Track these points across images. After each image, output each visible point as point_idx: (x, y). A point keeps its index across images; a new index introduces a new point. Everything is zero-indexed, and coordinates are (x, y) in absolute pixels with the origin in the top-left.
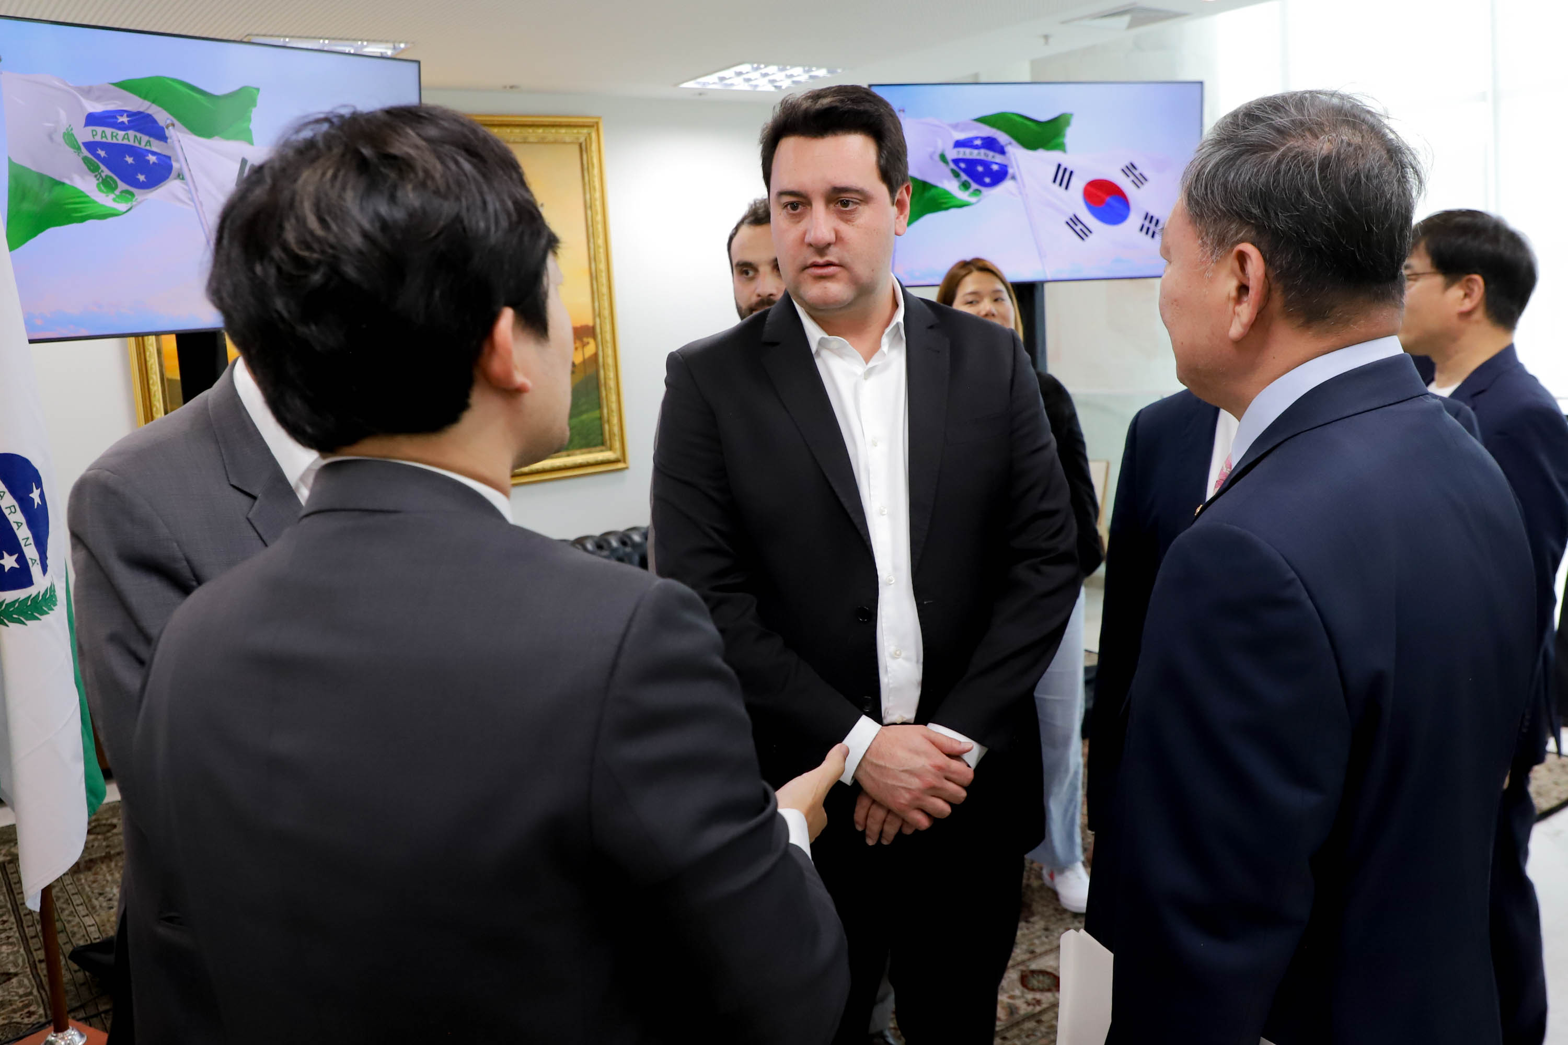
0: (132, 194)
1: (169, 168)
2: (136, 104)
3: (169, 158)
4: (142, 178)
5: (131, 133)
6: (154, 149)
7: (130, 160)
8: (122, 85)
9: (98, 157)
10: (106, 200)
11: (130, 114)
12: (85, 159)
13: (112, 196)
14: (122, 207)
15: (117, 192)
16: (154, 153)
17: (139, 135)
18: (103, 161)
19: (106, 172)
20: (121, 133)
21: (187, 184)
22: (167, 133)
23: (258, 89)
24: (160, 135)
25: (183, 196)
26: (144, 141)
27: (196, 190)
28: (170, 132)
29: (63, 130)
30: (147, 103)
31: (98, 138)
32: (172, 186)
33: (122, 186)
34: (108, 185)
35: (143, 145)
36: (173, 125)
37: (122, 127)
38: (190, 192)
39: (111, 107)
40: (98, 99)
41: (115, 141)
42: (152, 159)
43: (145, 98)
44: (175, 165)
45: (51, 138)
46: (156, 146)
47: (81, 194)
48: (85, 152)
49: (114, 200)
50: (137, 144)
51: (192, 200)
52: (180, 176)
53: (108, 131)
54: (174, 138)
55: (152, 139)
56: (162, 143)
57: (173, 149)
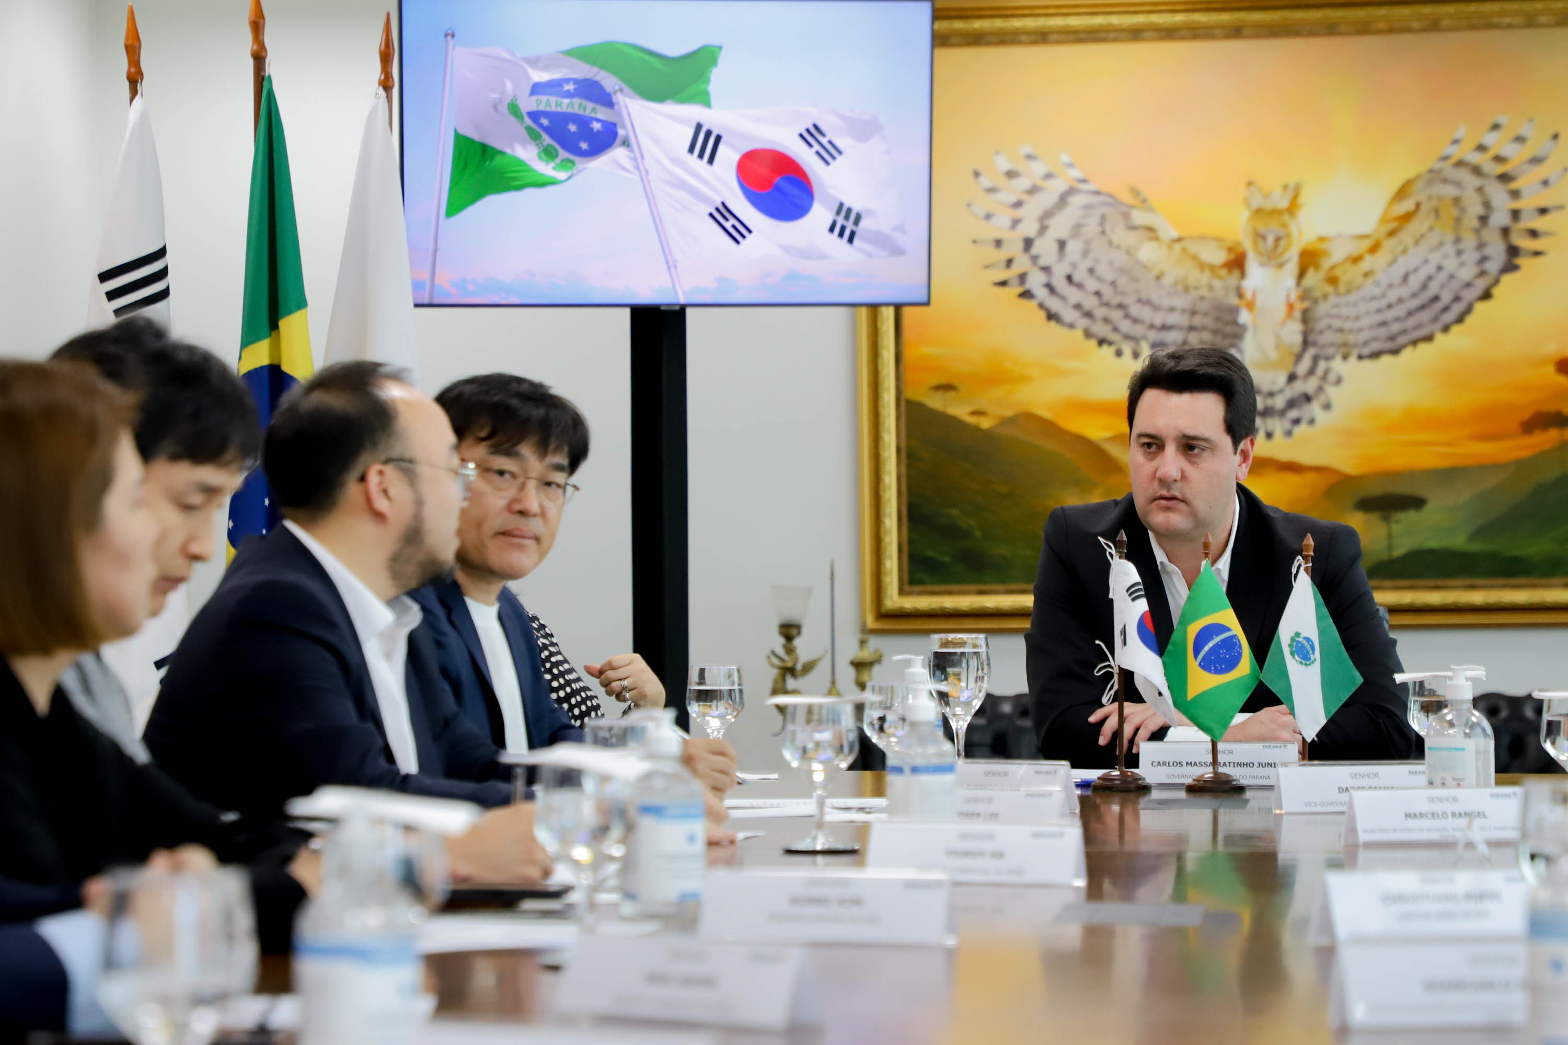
0: (573, 163)
1: (615, 135)
2: (584, 71)
3: (615, 125)
4: (584, 146)
5: (576, 101)
6: (600, 116)
7: (573, 128)
8: (569, 53)
9: (541, 126)
10: (546, 169)
11: (576, 81)
12: (528, 129)
13: (552, 165)
14: (562, 175)
15: (558, 161)
16: (598, 120)
17: (584, 102)
18: (545, 129)
19: (547, 140)
20: (566, 101)
21: (632, 151)
22: (614, 99)
23: (720, 48)
24: (607, 101)
25: (627, 164)
26: (587, 108)
27: (642, 157)
28: (619, 99)
29: (508, 100)
30: (595, 70)
31: (542, 108)
32: (618, 153)
33: (563, 154)
34: (549, 154)
35: (588, 113)
36: (621, 90)
37: (568, 95)
38: (635, 159)
39: (556, 75)
40: (545, 68)
41: (559, 109)
42: (597, 126)
43: (593, 63)
44: (621, 132)
45: (495, 108)
46: (602, 113)
47: (522, 163)
48: (528, 121)
49: (554, 168)
50: (581, 112)
51: (637, 168)
52: (626, 143)
53: (553, 99)
54: (622, 104)
55: (598, 107)
56: (608, 110)
57: (620, 115)
